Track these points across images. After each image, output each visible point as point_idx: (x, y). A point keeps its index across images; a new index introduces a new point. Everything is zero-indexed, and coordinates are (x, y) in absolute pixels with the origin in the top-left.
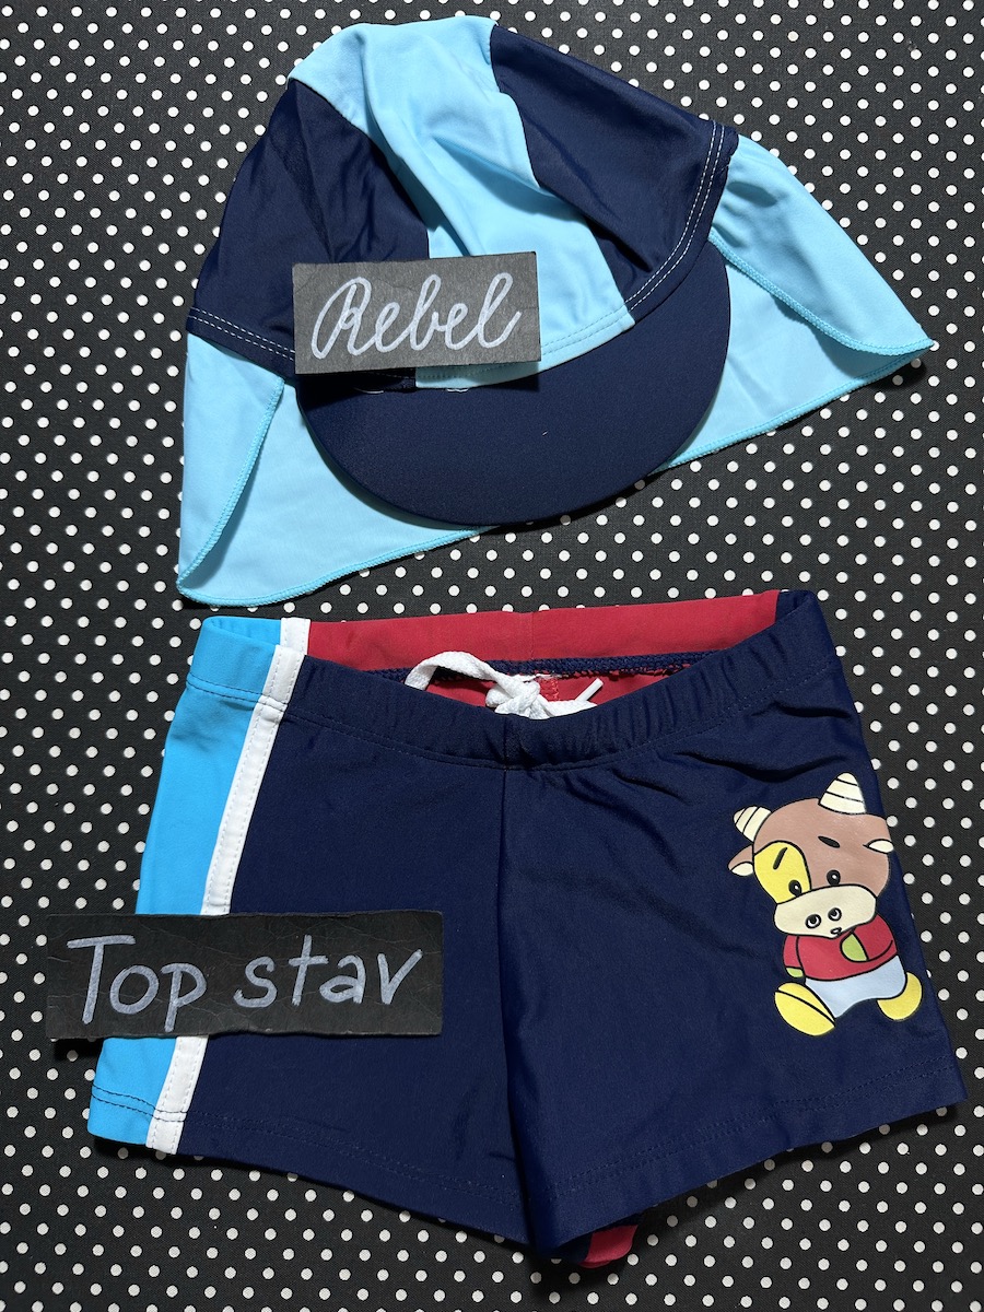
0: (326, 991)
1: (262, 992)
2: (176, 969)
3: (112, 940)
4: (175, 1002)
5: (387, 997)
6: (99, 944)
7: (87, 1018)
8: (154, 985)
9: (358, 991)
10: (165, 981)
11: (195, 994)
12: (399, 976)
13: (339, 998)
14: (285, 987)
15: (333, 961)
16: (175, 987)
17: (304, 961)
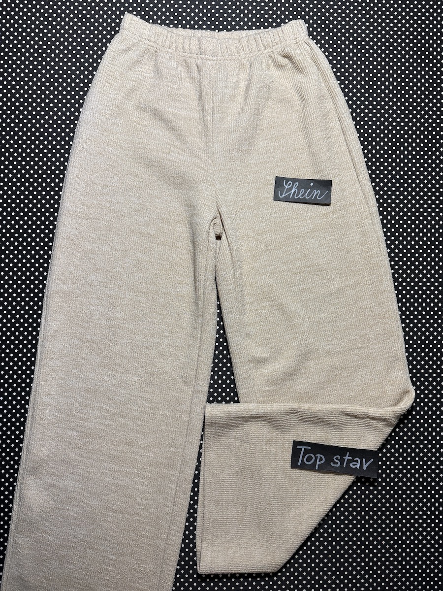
0: (351, 465)
1: (337, 463)
2: (319, 456)
3: (306, 447)
4: (318, 463)
5: (365, 469)
6: (303, 448)
7: (299, 464)
8: (314, 458)
9: (358, 466)
10: (316, 458)
11: (322, 462)
12: (368, 464)
13: (354, 467)
14: (342, 463)
15: (353, 459)
16: (318, 460)
17: (347, 458)
